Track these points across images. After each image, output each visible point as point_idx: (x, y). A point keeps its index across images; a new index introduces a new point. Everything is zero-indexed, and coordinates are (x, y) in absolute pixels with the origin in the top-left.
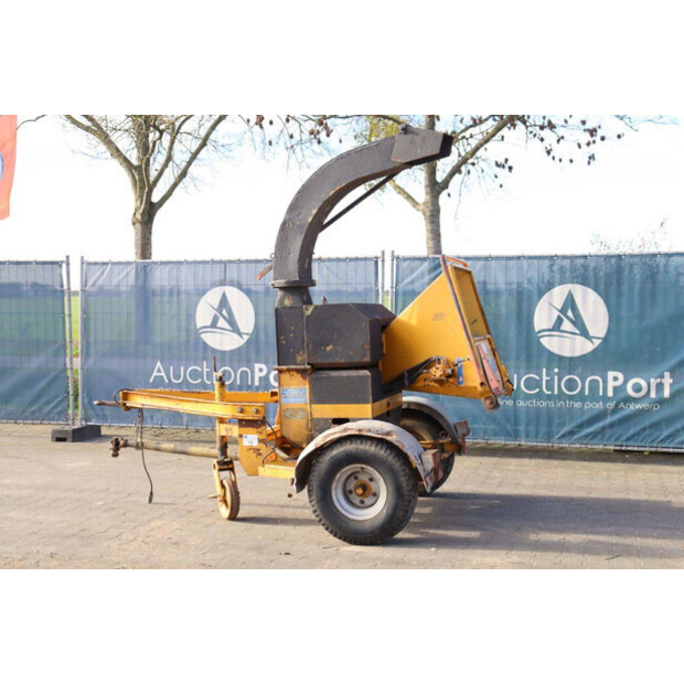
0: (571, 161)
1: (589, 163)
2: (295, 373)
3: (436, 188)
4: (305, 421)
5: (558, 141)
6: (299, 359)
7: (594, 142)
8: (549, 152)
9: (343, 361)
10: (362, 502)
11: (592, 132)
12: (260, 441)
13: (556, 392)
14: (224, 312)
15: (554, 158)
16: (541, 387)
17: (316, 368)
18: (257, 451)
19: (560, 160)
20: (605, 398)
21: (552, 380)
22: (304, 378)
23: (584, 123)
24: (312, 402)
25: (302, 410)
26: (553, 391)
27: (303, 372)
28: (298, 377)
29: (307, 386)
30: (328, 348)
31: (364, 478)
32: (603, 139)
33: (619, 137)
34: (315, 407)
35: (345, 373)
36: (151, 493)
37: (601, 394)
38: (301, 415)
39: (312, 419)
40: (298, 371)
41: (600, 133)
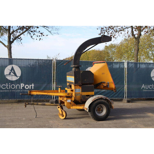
0: (37, 39)
1: (40, 40)
2: (78, 86)
3: (10, 43)
4: (80, 96)
5: (34, 35)
6: (79, 82)
7: (42, 36)
8: (32, 37)
9: (88, 83)
10: (99, 112)
11: (42, 34)
12: (71, 101)
13: (10, 88)
14: (13, 71)
15: (32, 38)
16: (6, 88)
17: (83, 84)
18: (70, 103)
19: (34, 39)
20: (20, 89)
21: (9, 86)
22: (80, 87)
23: (39, 32)
24: (82, 92)
25: (79, 93)
26: (9, 88)
27: (80, 86)
28: (79, 86)
29: (81, 88)
30: (85, 80)
31: (100, 107)
32: (43, 35)
33: (47, 35)
34: (83, 93)
35: (89, 85)
36: (36, 115)
37: (19, 88)
38: (79, 95)
39: (82, 95)
40: (79, 85)
41: (43, 34)
